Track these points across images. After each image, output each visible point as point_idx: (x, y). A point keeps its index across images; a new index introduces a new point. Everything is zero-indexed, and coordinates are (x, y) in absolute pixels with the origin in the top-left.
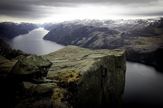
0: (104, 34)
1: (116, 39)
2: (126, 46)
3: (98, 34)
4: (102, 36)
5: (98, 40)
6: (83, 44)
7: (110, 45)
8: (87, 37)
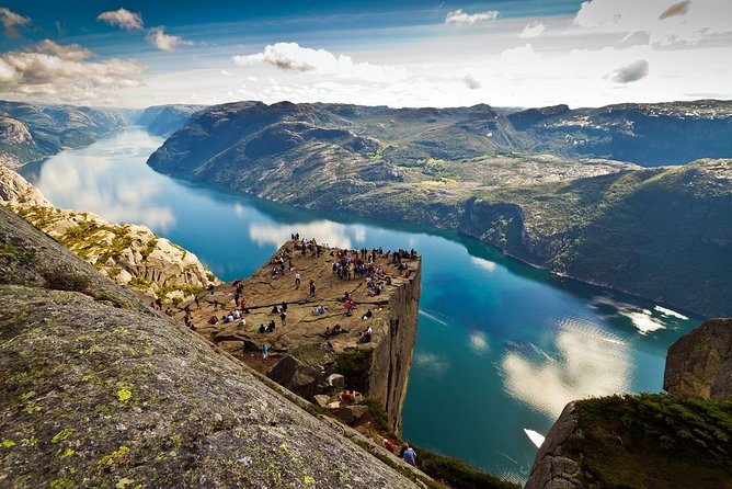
0: (339, 149)
1: (372, 165)
2: (396, 186)
3: (321, 150)
4: (331, 155)
5: (321, 169)
6: (278, 179)
7: (355, 183)
8: (289, 160)
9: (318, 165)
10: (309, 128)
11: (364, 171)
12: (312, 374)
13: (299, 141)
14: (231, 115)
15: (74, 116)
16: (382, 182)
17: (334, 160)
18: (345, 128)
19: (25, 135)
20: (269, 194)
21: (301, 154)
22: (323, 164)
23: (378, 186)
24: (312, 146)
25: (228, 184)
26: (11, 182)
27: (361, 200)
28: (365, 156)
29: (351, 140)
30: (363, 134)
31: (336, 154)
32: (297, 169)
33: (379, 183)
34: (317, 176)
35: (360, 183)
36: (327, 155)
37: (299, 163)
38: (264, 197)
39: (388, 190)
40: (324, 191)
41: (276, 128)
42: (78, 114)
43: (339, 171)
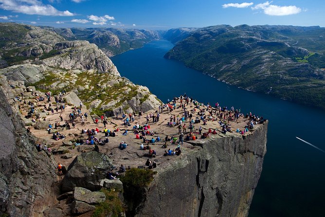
0: (275, 54)
1: (298, 66)
2: (316, 82)
3: (262, 54)
4: (269, 58)
5: (260, 66)
6: (231, 71)
7: (283, 77)
8: (241, 59)
9: (258, 64)
10: (256, 40)
11: (292, 70)
12: (84, 172)
13: (249, 48)
14: (211, 33)
15: (137, 34)
16: (304, 78)
17: (271, 61)
18: (282, 41)
19: (117, 43)
20: (224, 79)
21: (248, 56)
22: (263, 63)
23: (301, 81)
24: (257, 52)
25: (202, 71)
26: (107, 63)
27: (286, 89)
28: (294, 60)
29: (285, 49)
30: (295, 45)
31: (272, 57)
32: (244, 65)
33: (302, 79)
34: (257, 71)
35: (287, 77)
36: (266, 58)
37: (246, 62)
38: (221, 81)
39: (309, 84)
40: (260, 81)
41: (235, 40)
42: (139, 33)
43: (272, 69)
